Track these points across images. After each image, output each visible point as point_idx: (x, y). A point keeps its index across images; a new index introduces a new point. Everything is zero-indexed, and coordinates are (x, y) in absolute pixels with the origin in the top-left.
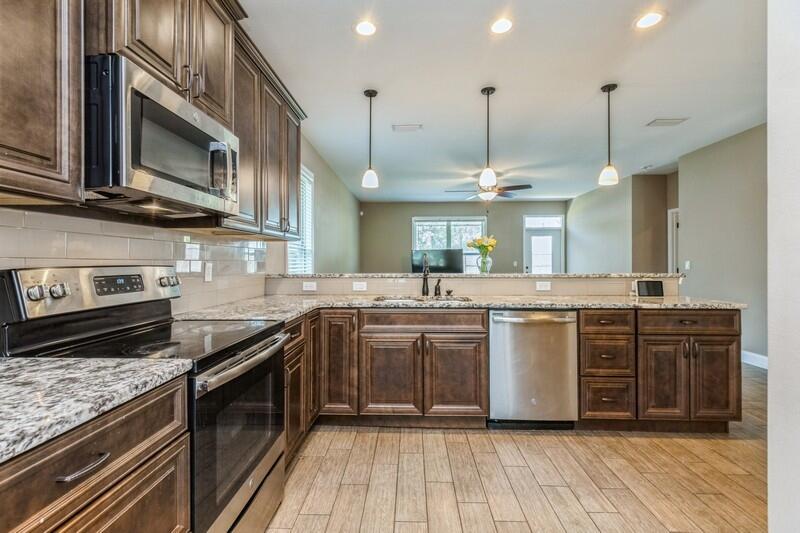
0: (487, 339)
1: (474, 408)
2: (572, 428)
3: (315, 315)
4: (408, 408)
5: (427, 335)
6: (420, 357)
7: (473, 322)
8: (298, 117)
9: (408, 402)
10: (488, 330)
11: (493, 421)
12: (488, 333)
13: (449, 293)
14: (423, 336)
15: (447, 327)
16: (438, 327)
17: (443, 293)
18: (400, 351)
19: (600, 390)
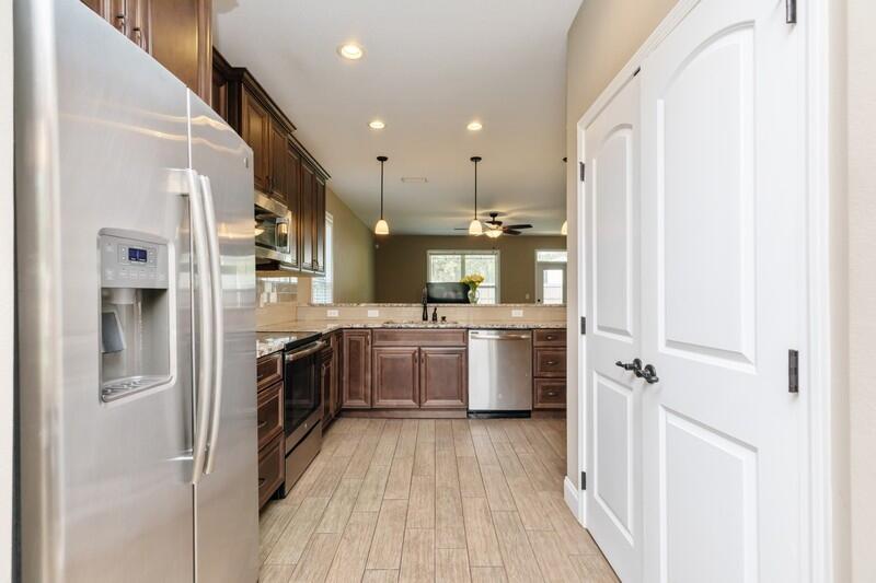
0: (467, 351)
1: (457, 402)
2: (529, 417)
3: (338, 333)
4: (410, 403)
5: (423, 349)
6: (417, 365)
7: (457, 339)
8: (324, 179)
9: (408, 398)
10: (467, 343)
11: (472, 412)
12: (467, 346)
13: (444, 318)
14: (420, 350)
15: (437, 343)
16: (430, 343)
17: (439, 318)
18: (403, 360)
19: (548, 387)
